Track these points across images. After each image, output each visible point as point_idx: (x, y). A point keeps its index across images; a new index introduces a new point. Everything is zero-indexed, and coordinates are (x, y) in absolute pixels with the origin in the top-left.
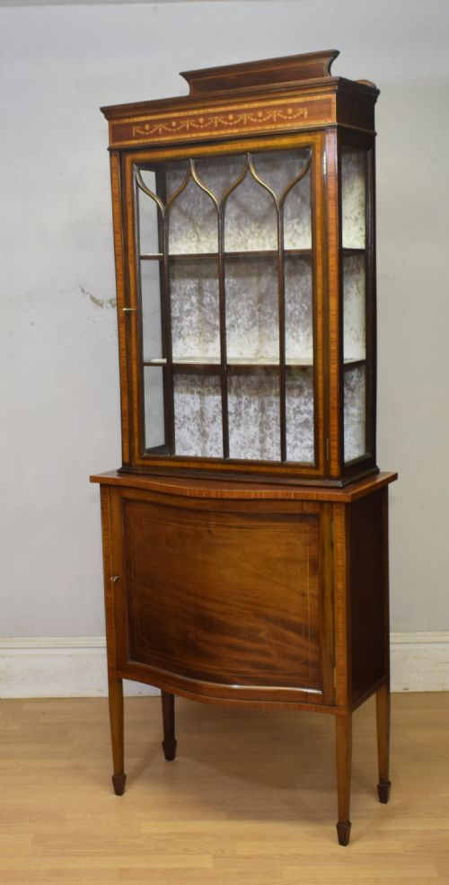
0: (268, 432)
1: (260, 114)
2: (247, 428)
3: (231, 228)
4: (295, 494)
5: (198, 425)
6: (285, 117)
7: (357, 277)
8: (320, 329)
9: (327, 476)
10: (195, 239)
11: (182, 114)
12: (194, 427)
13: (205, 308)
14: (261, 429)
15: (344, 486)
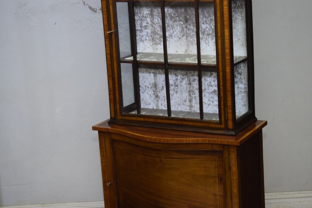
0: (193, 96)
2: (182, 92)
4: (209, 141)
5: (154, 91)
7: (241, 10)
9: (226, 128)
12: (151, 93)
13: (155, 24)
14: (189, 94)
15: (236, 134)
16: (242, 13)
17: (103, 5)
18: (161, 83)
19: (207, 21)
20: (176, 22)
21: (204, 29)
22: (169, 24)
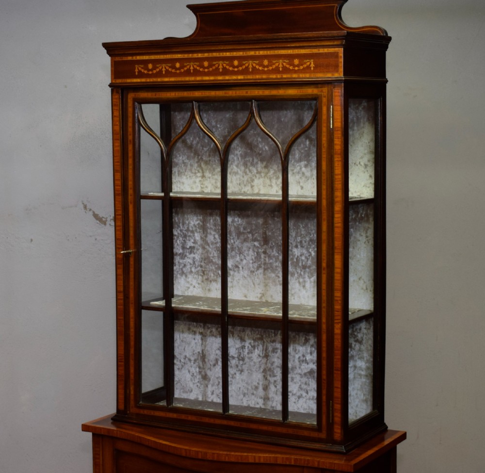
0: (272, 379)
1: (266, 62)
2: (250, 374)
3: (237, 166)
4: (296, 460)
5: (200, 368)
6: (291, 68)
7: (366, 225)
8: (324, 286)
9: (330, 440)
10: (199, 175)
11: (186, 56)
12: (195, 370)
13: (209, 246)
14: (264, 376)
15: (347, 452)
16: (367, 230)
17: (116, 202)
18: (214, 353)
19: (303, 242)
20: (247, 242)
21: (298, 256)
22: (235, 246)
